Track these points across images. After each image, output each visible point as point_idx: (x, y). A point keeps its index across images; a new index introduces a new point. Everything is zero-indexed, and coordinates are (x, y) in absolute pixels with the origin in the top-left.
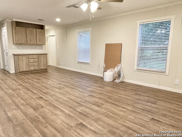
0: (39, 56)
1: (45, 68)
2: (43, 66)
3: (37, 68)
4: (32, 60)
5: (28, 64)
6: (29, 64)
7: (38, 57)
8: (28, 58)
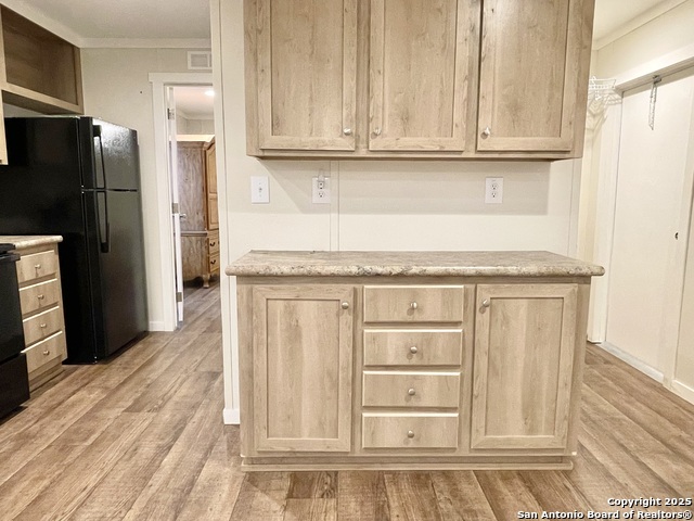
0: (485, 292)
1: (543, 439)
2: (515, 415)
3: (441, 431)
4: (392, 343)
5: (344, 376)
6: (354, 381)
7: (473, 309)
8: (355, 309)
